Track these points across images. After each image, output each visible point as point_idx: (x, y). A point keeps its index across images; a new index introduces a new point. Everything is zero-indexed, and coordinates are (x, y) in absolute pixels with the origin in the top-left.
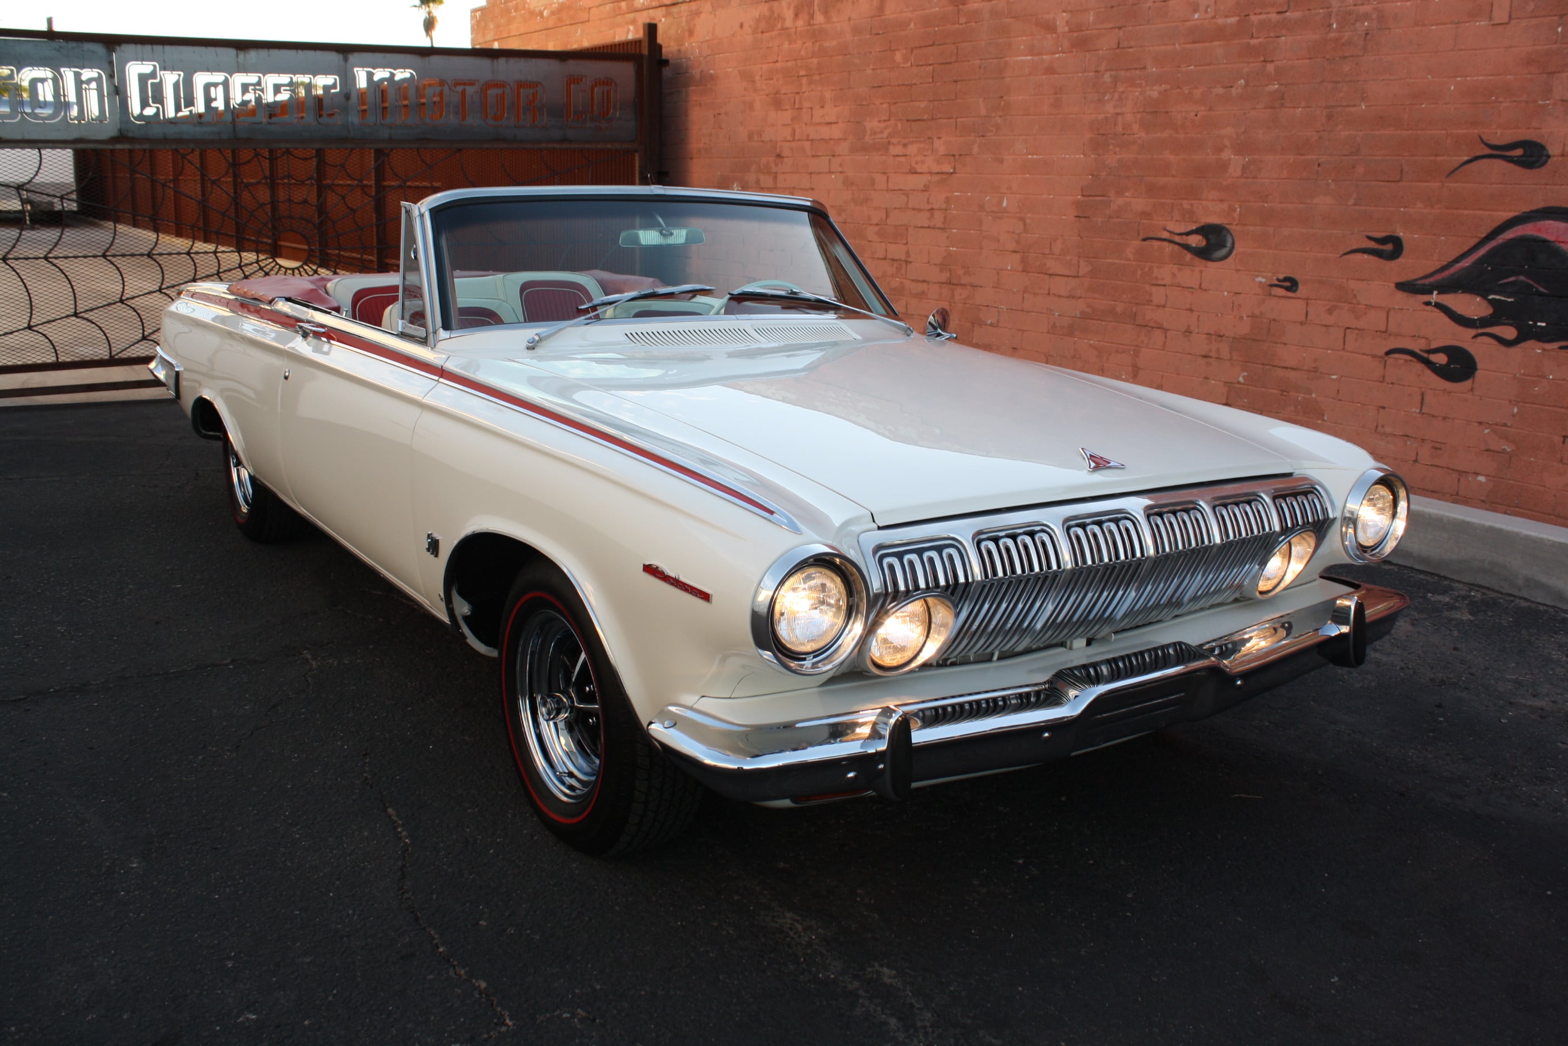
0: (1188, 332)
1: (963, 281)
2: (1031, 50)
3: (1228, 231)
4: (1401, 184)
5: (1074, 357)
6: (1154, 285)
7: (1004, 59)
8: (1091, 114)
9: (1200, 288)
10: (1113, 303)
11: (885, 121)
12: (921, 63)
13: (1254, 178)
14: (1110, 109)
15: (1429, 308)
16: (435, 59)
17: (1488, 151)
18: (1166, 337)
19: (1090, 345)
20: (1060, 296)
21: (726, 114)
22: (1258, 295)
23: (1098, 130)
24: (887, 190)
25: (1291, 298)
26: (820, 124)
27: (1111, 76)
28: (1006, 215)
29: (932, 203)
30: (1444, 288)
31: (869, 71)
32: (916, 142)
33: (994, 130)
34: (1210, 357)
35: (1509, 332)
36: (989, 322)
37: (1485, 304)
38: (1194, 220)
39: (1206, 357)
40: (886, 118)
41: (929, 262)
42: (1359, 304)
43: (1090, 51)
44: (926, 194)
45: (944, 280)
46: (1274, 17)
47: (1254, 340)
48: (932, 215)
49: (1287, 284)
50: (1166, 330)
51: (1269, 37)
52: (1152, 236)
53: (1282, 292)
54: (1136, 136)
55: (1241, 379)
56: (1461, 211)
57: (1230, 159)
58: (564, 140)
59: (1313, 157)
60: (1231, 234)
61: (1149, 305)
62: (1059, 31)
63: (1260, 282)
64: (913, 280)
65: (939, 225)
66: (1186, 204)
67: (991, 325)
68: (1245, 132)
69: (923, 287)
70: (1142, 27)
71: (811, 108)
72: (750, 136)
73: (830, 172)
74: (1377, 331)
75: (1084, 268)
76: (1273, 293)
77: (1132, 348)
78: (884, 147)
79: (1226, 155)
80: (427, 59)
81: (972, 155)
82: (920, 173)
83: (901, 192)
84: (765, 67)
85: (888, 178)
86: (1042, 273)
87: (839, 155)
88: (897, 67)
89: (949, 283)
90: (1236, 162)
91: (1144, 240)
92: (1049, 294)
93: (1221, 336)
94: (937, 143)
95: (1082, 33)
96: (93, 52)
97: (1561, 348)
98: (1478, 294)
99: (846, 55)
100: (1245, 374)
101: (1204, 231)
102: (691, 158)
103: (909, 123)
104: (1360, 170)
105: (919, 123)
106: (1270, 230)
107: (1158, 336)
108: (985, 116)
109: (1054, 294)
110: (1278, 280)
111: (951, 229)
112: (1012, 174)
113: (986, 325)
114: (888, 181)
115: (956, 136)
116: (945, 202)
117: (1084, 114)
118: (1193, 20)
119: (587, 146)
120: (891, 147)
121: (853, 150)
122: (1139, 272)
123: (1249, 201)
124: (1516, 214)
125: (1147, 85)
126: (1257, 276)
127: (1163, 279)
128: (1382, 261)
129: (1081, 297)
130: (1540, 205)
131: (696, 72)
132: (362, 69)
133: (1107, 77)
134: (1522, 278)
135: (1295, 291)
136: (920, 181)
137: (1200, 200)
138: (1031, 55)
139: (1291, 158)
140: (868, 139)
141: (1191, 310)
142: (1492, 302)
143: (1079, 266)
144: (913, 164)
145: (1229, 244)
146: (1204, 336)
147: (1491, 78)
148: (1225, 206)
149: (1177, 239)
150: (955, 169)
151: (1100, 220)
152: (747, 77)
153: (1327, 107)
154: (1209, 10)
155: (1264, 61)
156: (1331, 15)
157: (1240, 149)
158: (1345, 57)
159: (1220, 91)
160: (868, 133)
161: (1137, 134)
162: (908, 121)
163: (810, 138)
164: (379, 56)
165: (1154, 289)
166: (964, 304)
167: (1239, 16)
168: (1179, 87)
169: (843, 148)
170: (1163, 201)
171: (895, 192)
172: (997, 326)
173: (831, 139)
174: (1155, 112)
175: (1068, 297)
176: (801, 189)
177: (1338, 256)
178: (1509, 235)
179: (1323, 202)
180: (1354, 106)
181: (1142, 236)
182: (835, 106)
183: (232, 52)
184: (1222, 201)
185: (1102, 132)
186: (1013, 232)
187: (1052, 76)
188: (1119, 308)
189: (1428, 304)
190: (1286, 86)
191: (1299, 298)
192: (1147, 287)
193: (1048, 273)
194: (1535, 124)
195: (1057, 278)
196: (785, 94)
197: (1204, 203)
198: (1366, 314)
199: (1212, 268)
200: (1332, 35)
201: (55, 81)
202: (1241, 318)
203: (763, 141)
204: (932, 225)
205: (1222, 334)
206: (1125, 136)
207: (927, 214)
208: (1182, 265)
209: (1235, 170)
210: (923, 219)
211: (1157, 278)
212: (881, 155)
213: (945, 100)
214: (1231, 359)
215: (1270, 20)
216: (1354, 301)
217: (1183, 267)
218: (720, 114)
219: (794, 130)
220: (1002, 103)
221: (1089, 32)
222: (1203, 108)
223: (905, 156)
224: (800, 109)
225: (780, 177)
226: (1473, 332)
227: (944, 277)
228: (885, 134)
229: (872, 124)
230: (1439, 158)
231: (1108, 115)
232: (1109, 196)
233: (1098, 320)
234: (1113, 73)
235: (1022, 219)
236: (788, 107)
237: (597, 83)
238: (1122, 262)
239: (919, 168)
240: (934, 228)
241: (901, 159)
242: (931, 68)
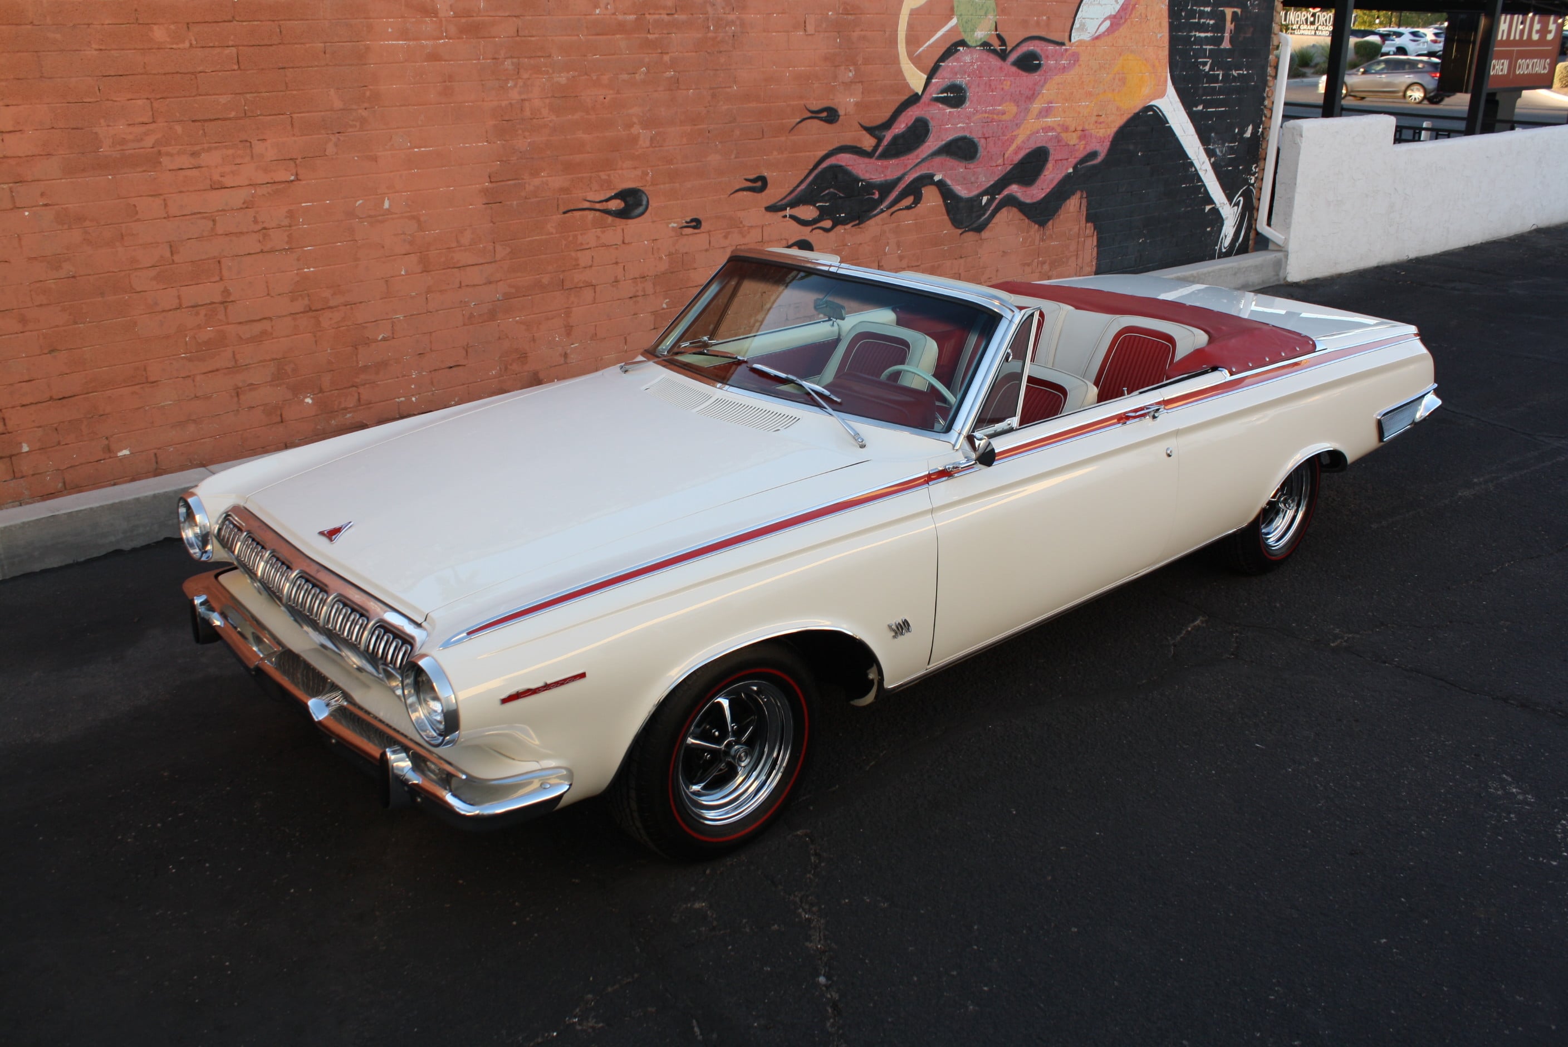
0: (616, 281)
1: (332, 303)
2: (404, 35)
3: (643, 192)
4: (764, 140)
5: (499, 338)
6: (578, 250)
7: (363, 43)
8: (492, 101)
9: (623, 243)
10: (538, 276)
11: (143, 124)
12: (211, 45)
13: (660, 146)
14: (515, 95)
15: (785, 219)
17: (810, 115)
18: (595, 292)
19: (517, 322)
20: (474, 286)
22: (672, 237)
23: (502, 116)
24: (166, 218)
25: (696, 234)
27: (513, 63)
28: (391, 216)
29: (263, 222)
30: (793, 205)
32: (216, 148)
33: (358, 124)
34: (638, 296)
35: (827, 224)
36: (381, 337)
37: (815, 209)
38: (612, 187)
39: (631, 298)
40: (145, 120)
41: (268, 294)
42: (744, 226)
43: (484, 38)
44: (251, 212)
45: (302, 309)
46: (666, 18)
47: (672, 273)
48: (266, 236)
49: (694, 224)
50: (594, 286)
51: (663, 33)
52: (572, 208)
53: (690, 231)
54: (545, 119)
55: (664, 306)
56: (798, 154)
57: (639, 133)
59: (705, 126)
60: (645, 194)
61: (575, 269)
62: (441, 14)
63: (673, 227)
64: (240, 323)
65: (281, 246)
66: (603, 176)
67: (384, 339)
68: (649, 110)
69: (266, 325)
70: (544, 17)
74: (756, 243)
75: (501, 251)
76: (684, 233)
77: (563, 311)
78: (153, 160)
79: (636, 130)
81: (327, 156)
82: (231, 187)
83: (199, 216)
85: (165, 200)
86: (449, 268)
87: (36, 183)
88: (161, 50)
89: (308, 310)
90: (645, 136)
91: (565, 213)
92: (460, 287)
93: (644, 277)
94: (259, 148)
95: (472, 18)
97: (853, 226)
98: (811, 205)
100: (667, 300)
101: (622, 195)
103: (197, 124)
104: (737, 133)
105: (220, 122)
106: (677, 185)
107: (588, 294)
108: (341, 110)
109: (467, 286)
110: (687, 222)
111: (302, 247)
112: (391, 172)
113: (376, 341)
114: (166, 206)
115: (294, 135)
116: (286, 217)
117: (483, 101)
118: (595, 15)
120: (164, 160)
121: (74, 171)
122: (564, 242)
123: (658, 166)
124: (826, 152)
125: (554, 72)
126: (670, 223)
127: (588, 244)
128: (755, 194)
129: (501, 280)
130: (836, 145)
133: (508, 64)
134: (832, 190)
135: (699, 228)
137: (615, 170)
138: (405, 40)
139: (688, 128)
140: (106, 152)
141: (617, 263)
142: (818, 208)
143: (495, 251)
144: (216, 177)
145: (644, 202)
146: (630, 281)
147: (807, 68)
148: (639, 172)
149: (598, 206)
150: (297, 174)
151: (515, 203)
153: (711, 88)
154: (609, 7)
155: (661, 53)
156: (708, 19)
157: (647, 124)
158: (721, 52)
159: (625, 77)
160: (109, 143)
161: (548, 118)
162: (196, 121)
165: (579, 254)
166: (339, 327)
167: (636, 14)
168: (586, 74)
169: (45, 169)
170: (580, 175)
171: (188, 217)
172: (393, 338)
174: (565, 97)
175: (485, 284)
177: (726, 196)
178: (824, 165)
179: (714, 159)
180: (730, 87)
181: (562, 209)
184: (635, 168)
185: (507, 118)
186: (404, 234)
187: (438, 63)
188: (546, 280)
189: (785, 216)
190: (679, 73)
191: (704, 232)
192: (573, 254)
193: (456, 266)
194: (831, 97)
195: (468, 268)
197: (620, 172)
198: (749, 232)
199: (632, 226)
200: (710, 35)
202: (661, 258)
204: (267, 248)
205: (646, 275)
206: (534, 120)
207: (255, 237)
208: (605, 227)
209: (644, 142)
210: (248, 243)
211: (582, 244)
212: (144, 171)
213: (266, 92)
214: (655, 292)
215: (663, 20)
216: (741, 226)
217: (605, 229)
220: (368, 93)
221: (479, 18)
222: (611, 92)
223: (196, 168)
226: (810, 228)
227: (299, 305)
228: (149, 141)
229: (113, 131)
230: (784, 121)
231: (514, 102)
232: (523, 179)
233: (524, 296)
234: (515, 60)
235: (416, 218)
238: (544, 237)
239: (228, 181)
240: (272, 251)
241: (195, 173)
242: (234, 50)
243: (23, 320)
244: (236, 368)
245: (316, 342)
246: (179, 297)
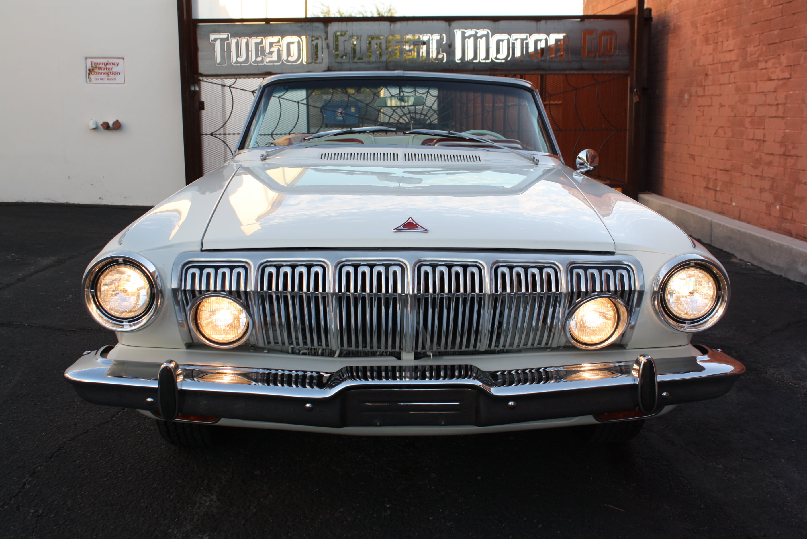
1: (792, 153)
11: (757, 46)
12: (776, 4)
16: (502, 23)
21: (684, 50)
24: (756, 93)
26: (726, 52)
29: (778, 100)
31: (751, 13)
32: (772, 58)
36: (804, 181)
40: (757, 44)
41: (774, 141)
44: (775, 94)
45: (782, 153)
48: (778, 108)
58: (581, 69)
65: (781, 115)
69: (771, 158)
71: (722, 42)
72: (694, 64)
73: (730, 83)
78: (756, 64)
80: (497, 23)
81: (800, 64)
82: (773, 80)
83: (763, 94)
84: (703, 17)
85: (757, 84)
87: (734, 72)
88: (765, 9)
89: (784, 155)
94: (782, 59)
96: (318, 27)
99: (740, 4)
102: (668, 80)
103: (769, 46)
105: (774, 45)
111: (787, 117)
114: (757, 87)
115: (792, 52)
116: (785, 99)
119: (595, 72)
120: (759, 63)
121: (741, 68)
131: (672, 25)
132: (459, 30)
136: (771, 86)
140: (748, 60)
144: (770, 74)
150: (790, 75)
152: (694, 24)
160: (749, 54)
162: (769, 44)
163: (721, 61)
164: (469, 22)
166: (792, 169)
169: (736, 67)
171: (760, 94)
173: (730, 61)
176: (716, 95)
182: (734, 39)
183: (387, 23)
196: (711, 34)
201: (299, 43)
203: (700, 66)
204: (777, 115)
207: (775, 108)
210: (772, 111)
212: (754, 69)
213: (788, 28)
218: (681, 50)
219: (714, 57)
223: (766, 69)
224: (717, 43)
225: (706, 88)
227: (781, 151)
228: (756, 56)
229: (751, 49)
236: (711, 42)
237: (604, 33)
239: (774, 77)
240: (778, 117)
241: (764, 71)
242: (781, 6)
243: (725, 133)
244: (762, 178)
245: (784, 174)
246: (754, 134)
